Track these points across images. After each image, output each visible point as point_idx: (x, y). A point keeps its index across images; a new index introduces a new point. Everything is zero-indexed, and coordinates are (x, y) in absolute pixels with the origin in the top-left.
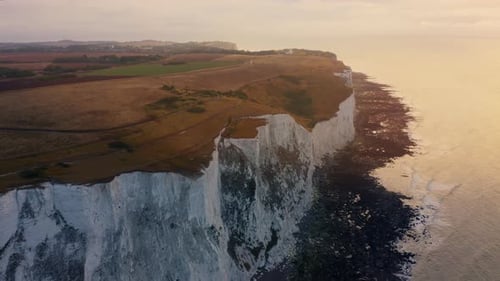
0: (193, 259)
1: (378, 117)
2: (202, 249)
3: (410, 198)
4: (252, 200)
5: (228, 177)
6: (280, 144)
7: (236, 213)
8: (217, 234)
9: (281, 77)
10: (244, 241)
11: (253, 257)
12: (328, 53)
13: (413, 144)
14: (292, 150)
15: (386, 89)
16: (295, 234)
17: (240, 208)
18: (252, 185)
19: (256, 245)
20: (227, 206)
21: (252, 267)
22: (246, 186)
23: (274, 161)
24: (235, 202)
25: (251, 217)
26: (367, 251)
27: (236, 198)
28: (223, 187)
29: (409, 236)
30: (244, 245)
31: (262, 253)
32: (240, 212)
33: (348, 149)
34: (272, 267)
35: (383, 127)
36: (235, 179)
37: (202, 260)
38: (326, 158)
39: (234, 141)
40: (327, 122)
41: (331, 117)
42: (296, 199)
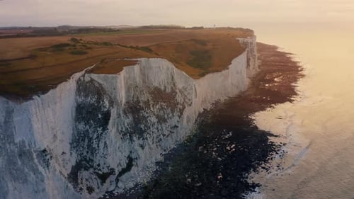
0: (15, 179)
1: (275, 75)
2: (26, 170)
3: (276, 136)
4: (105, 129)
5: (83, 108)
6: (156, 84)
7: (87, 140)
8: (48, 157)
9: (192, 40)
10: (92, 167)
11: (99, 181)
12: (247, 29)
13: (296, 94)
14: (168, 90)
15: (288, 56)
16: (157, 163)
17: (91, 136)
18: (107, 116)
19: (106, 171)
20: (79, 133)
21: (97, 190)
22: (100, 116)
23: (143, 98)
24: (87, 130)
25: (102, 145)
26: (218, 179)
27: (88, 127)
28: (77, 116)
29: (264, 168)
30: (92, 170)
31: (113, 178)
32: (90, 139)
33: (239, 97)
34: (121, 191)
35: (276, 82)
36: (90, 110)
37: (25, 181)
38: (216, 103)
39: (94, 76)
40: (219, 74)
41: (224, 69)
42: (167, 133)
